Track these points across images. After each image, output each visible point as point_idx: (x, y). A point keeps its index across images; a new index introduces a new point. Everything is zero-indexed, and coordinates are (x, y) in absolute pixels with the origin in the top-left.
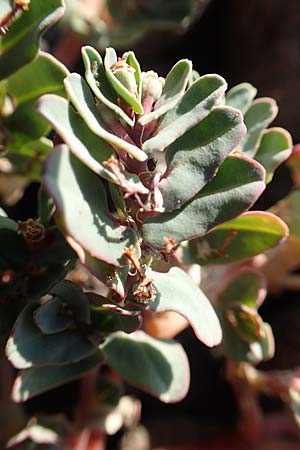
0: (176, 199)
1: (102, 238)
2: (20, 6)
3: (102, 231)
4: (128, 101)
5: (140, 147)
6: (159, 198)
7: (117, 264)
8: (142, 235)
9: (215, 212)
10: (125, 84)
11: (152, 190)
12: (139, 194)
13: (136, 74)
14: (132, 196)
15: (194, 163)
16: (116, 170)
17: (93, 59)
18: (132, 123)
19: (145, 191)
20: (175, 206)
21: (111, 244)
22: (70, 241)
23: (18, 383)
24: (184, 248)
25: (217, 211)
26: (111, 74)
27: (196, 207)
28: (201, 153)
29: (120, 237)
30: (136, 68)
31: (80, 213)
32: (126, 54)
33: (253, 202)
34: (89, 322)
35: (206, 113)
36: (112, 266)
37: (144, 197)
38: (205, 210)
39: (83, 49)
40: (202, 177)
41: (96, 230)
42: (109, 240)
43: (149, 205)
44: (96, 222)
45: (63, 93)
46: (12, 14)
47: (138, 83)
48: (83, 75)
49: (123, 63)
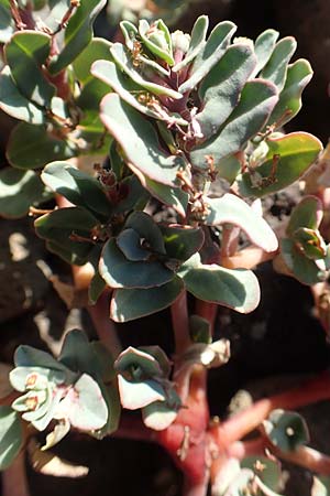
0: (211, 126)
1: (157, 166)
2: (74, 5)
3: (156, 160)
4: (162, 56)
5: (176, 90)
6: (196, 126)
7: (172, 185)
8: (189, 161)
9: (244, 129)
10: (158, 44)
11: (190, 121)
12: (181, 126)
13: (166, 36)
14: (174, 126)
15: (221, 94)
16: (158, 108)
17: (129, 30)
18: (168, 74)
19: (185, 123)
20: (213, 132)
21: (165, 170)
22: (130, 166)
23: (114, 306)
24: (239, 182)
25: (244, 128)
26: (146, 39)
27: (229, 130)
28: (225, 86)
29: (172, 163)
30: (165, 30)
31: (136, 146)
32: (157, 22)
33: (270, 113)
34: (165, 252)
35: (223, 52)
36: (168, 187)
37: (185, 128)
38: (236, 130)
39: (121, 24)
40: (229, 104)
41: (151, 159)
42: (163, 166)
43: (189, 133)
44: (150, 153)
45: (110, 57)
46: (70, 12)
47: (168, 42)
48: (124, 42)
49: (155, 29)
